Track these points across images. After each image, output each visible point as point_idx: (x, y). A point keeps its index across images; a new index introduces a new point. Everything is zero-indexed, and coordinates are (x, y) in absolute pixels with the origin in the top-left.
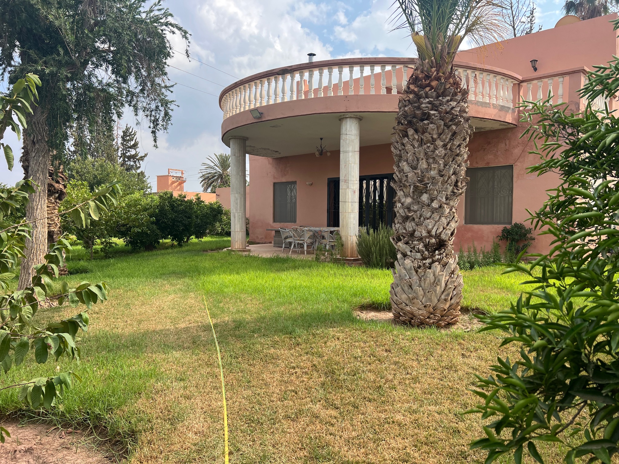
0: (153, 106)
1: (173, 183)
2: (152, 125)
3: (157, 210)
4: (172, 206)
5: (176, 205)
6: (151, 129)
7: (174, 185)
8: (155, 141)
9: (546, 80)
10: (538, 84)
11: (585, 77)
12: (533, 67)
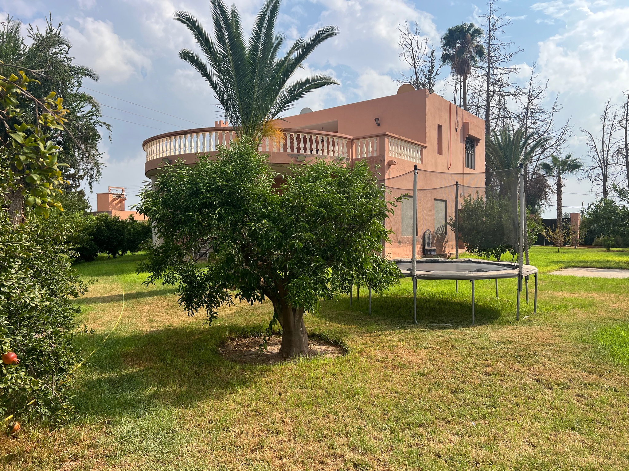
0: (89, 167)
1: (114, 200)
2: (89, 178)
3: (95, 230)
4: (107, 226)
5: (110, 225)
6: (88, 181)
7: (114, 202)
8: (91, 188)
9: (367, 139)
10: (363, 142)
11: (389, 139)
12: (377, 123)
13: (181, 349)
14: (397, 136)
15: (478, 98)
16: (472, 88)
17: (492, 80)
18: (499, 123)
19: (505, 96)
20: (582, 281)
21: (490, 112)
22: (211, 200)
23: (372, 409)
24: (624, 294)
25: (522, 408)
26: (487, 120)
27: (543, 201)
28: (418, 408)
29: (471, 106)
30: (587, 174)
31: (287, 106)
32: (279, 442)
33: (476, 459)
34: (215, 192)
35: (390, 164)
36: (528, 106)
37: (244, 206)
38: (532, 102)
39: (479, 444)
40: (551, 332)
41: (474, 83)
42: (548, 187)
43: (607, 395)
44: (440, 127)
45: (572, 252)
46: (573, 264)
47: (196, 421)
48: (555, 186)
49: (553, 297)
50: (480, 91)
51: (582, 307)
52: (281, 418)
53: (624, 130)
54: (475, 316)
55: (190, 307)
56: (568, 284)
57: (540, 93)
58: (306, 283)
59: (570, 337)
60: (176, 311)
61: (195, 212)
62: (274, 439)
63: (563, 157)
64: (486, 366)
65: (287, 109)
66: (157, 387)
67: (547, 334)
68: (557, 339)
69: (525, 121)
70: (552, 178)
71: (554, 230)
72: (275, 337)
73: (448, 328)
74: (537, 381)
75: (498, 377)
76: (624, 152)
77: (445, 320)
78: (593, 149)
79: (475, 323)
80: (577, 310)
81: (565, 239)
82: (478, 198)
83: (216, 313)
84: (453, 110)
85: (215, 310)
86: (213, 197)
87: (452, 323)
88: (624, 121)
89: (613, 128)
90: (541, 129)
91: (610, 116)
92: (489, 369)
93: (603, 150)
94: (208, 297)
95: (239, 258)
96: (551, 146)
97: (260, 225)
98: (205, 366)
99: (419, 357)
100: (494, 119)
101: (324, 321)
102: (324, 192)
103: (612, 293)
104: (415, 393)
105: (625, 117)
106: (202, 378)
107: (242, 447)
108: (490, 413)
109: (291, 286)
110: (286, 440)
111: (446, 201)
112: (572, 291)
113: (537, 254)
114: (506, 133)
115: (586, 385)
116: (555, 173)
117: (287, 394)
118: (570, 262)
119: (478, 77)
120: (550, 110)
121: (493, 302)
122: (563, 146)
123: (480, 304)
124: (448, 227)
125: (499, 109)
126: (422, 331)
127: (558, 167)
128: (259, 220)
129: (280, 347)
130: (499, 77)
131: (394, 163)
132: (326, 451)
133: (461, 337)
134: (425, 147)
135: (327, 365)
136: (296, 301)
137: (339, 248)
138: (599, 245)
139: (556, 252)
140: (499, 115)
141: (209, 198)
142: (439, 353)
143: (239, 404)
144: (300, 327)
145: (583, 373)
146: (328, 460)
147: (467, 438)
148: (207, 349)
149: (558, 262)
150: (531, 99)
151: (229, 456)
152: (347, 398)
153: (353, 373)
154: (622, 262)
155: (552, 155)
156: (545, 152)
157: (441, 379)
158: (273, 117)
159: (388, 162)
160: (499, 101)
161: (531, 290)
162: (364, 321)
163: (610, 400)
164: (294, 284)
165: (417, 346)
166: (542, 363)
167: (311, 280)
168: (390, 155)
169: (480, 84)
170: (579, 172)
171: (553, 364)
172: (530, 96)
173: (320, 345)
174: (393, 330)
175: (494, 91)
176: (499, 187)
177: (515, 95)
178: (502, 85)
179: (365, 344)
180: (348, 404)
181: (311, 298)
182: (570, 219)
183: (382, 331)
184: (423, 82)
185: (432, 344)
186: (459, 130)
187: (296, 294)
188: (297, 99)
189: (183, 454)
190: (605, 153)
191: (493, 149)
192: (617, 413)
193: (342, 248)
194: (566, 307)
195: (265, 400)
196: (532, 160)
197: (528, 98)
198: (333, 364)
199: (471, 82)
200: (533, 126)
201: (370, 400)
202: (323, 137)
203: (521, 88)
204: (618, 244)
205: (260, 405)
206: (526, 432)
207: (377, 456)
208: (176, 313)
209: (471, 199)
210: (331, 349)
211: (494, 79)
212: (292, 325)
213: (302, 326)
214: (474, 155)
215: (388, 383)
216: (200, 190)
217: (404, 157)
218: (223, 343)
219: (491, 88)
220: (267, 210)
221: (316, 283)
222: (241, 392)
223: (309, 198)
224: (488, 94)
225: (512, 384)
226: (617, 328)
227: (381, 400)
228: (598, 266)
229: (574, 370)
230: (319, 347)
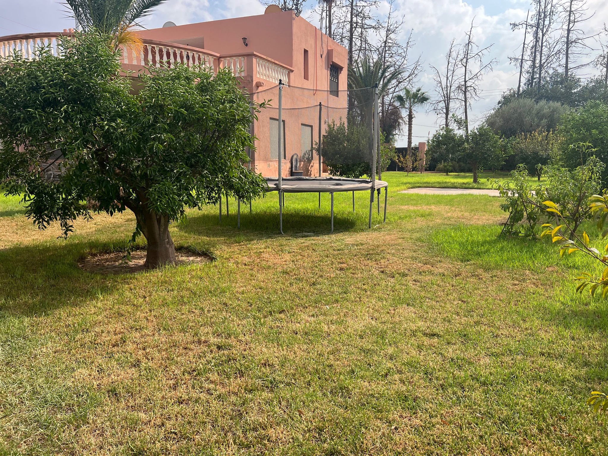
9: (234, 58)
10: (231, 60)
11: (256, 59)
12: (244, 43)
13: (33, 265)
14: (265, 57)
15: (343, 29)
16: (337, 18)
17: (355, 11)
18: (361, 55)
19: (366, 28)
20: (425, 197)
21: (353, 43)
22: (55, 96)
23: (236, 303)
24: (456, 206)
25: (369, 293)
26: (350, 51)
27: (397, 131)
28: (280, 298)
29: (336, 36)
30: (433, 107)
31: (145, 12)
32: (142, 336)
33: (327, 332)
34: (60, 87)
35: (258, 85)
36: (386, 40)
37: (95, 105)
38: (389, 36)
39: (331, 321)
40: (396, 235)
41: (339, 13)
42: (402, 118)
43: (437, 279)
44: (306, 52)
45: (418, 176)
46: (418, 185)
47: (51, 326)
48: (407, 117)
49: (400, 210)
50: (345, 21)
51: (422, 217)
52: (145, 317)
53: (464, 68)
54: (334, 226)
55: (41, 220)
56: (413, 200)
57: (397, 28)
58: (169, 189)
59: (411, 239)
60: (27, 230)
61: (36, 109)
62: (138, 335)
63: (414, 90)
64: (341, 263)
65: (145, 15)
66: (5, 300)
67: (393, 237)
68: (400, 241)
69: (384, 54)
70: (405, 110)
71: (404, 157)
72: (140, 251)
73: (310, 236)
74: (382, 272)
75: (351, 271)
76: (463, 89)
77: (308, 230)
78: (439, 85)
79: (333, 231)
80: (418, 219)
81: (413, 164)
82: (341, 124)
83: (71, 226)
84: (319, 36)
85: (69, 222)
86: (58, 92)
87: (314, 232)
88: (465, 60)
89: (455, 66)
90: (397, 63)
91: (454, 54)
92: (343, 266)
93: (447, 86)
94: (61, 209)
95: (94, 166)
96: (405, 79)
97: (113, 124)
98: (62, 277)
99: (283, 260)
100: (356, 50)
101: (192, 235)
102: (184, 93)
103: (446, 205)
104: (278, 287)
105: (466, 56)
106: (58, 289)
107: (102, 343)
108: (342, 298)
109: (152, 191)
110: (150, 334)
111: (311, 126)
112: (416, 205)
113: (390, 177)
114: (366, 63)
115: (420, 273)
116: (407, 105)
117: (152, 297)
118: (416, 183)
119: (342, 7)
120: (405, 45)
121: (350, 215)
122: (415, 80)
123: (339, 216)
124: (314, 152)
125: (361, 41)
126: (286, 239)
127: (410, 100)
128: (113, 119)
129: (145, 260)
130: (361, 9)
131: (262, 85)
132: (190, 339)
133: (321, 242)
134: (292, 71)
135: (194, 270)
136: (158, 206)
137: (204, 156)
138: (441, 171)
139: (406, 176)
140: (361, 47)
141: (52, 93)
142: (301, 256)
143: (100, 308)
144: (166, 238)
145: (419, 265)
146: (192, 346)
147: (321, 318)
148: (63, 264)
149: (406, 183)
150: (389, 33)
151: (89, 352)
152: (212, 296)
153: (220, 276)
154: (456, 183)
155: (405, 88)
156: (400, 85)
157: (302, 275)
158: (130, 23)
159: (257, 83)
160: (362, 33)
161: (382, 205)
162: (233, 234)
163: (438, 282)
164: (155, 189)
165: (282, 251)
166: (388, 259)
167: (174, 186)
168: (258, 76)
169: (344, 14)
170: (426, 105)
171: (396, 259)
172: (388, 30)
173: (188, 257)
174: (260, 240)
175: (357, 23)
176: (360, 117)
177: (375, 28)
178: (364, 17)
179: (233, 252)
180: (213, 300)
181: (175, 203)
182: (418, 148)
183: (250, 241)
184: (291, 7)
185: (295, 249)
186: (324, 56)
187: (158, 200)
188: (157, 5)
189: (36, 355)
190: (449, 89)
191: (354, 78)
192: (443, 291)
193: (207, 155)
194: (410, 216)
195: (128, 303)
196: (388, 92)
197: (387, 32)
198: (200, 270)
199: (336, 12)
200: (390, 60)
201: (235, 296)
202: (188, 52)
203: (381, 22)
204: (454, 169)
205: (124, 307)
206: (371, 309)
207: (240, 338)
208: (27, 233)
209: (334, 125)
210: (199, 259)
211: (357, 11)
212: (157, 236)
213: (168, 237)
214: (338, 83)
215: (253, 281)
216: (41, 84)
217: (272, 79)
218: (82, 259)
219: (354, 19)
220: (122, 109)
221: (179, 189)
222: (102, 298)
223: (168, 98)
224: (351, 25)
225: (362, 275)
226: (449, 230)
227: (245, 295)
228: (438, 186)
229: (412, 262)
230: (187, 258)
